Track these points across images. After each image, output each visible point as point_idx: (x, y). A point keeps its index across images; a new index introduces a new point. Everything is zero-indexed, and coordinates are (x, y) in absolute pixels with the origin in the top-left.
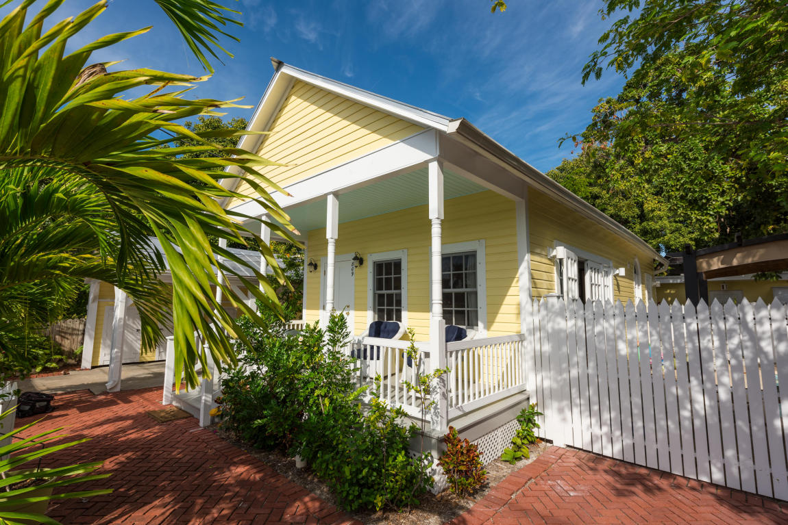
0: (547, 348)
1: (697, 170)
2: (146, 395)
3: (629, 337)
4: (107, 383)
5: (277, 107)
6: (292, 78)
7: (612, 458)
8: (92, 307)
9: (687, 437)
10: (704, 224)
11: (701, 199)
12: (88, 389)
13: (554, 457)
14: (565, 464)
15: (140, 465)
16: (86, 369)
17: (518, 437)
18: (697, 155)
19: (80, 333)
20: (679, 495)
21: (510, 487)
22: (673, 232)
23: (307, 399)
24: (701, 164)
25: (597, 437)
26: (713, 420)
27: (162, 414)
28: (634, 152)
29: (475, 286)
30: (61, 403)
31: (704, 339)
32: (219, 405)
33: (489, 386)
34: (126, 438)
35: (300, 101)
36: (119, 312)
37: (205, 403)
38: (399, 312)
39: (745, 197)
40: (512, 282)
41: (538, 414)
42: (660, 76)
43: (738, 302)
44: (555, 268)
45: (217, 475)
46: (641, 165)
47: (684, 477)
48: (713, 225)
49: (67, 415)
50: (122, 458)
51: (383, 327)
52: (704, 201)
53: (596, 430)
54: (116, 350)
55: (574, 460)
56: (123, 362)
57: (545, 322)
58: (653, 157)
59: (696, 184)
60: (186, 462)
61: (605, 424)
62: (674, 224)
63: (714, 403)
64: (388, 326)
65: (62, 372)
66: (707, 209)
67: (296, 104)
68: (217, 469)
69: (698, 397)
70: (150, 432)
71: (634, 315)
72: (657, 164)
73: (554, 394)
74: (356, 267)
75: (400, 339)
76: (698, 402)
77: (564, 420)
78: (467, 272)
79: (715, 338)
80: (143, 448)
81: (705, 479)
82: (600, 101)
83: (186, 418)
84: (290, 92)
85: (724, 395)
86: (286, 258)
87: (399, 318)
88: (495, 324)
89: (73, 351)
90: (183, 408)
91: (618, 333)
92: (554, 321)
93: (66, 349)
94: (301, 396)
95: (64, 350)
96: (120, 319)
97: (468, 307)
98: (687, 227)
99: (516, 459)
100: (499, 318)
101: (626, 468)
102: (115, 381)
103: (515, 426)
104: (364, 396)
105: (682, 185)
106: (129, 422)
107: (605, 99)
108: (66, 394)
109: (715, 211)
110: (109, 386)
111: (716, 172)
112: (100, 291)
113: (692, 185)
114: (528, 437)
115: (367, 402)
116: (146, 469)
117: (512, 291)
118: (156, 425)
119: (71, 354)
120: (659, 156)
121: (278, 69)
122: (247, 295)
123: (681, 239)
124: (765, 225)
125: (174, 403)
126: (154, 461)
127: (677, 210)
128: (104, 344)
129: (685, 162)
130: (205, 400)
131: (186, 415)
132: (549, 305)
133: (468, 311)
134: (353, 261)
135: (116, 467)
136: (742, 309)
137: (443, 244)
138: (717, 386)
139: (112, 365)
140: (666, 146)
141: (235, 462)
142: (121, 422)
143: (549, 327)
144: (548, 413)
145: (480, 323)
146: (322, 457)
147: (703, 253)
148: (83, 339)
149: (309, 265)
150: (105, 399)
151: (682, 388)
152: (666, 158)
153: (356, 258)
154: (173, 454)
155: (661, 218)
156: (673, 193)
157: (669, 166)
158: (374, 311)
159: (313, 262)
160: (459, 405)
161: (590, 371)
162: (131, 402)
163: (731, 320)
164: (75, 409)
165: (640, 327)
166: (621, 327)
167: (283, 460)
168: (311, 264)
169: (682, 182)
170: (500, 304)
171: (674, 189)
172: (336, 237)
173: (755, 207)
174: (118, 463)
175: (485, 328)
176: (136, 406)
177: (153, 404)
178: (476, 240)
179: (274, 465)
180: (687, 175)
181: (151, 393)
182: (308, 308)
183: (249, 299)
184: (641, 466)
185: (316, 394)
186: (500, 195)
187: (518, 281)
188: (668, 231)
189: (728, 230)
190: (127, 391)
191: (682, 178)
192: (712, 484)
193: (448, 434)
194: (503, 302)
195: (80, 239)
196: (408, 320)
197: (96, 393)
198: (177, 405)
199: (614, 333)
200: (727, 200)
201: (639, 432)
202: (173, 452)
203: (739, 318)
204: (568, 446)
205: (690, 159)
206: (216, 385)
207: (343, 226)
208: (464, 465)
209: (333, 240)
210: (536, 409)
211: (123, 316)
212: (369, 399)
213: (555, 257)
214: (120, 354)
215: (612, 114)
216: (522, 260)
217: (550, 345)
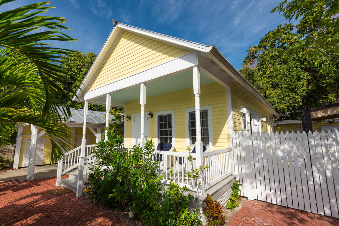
0: (243, 154)
1: (293, 76)
2: (48, 181)
3: (283, 148)
4: (27, 176)
5: (114, 43)
6: (123, 29)
7: (277, 205)
8: (19, 139)
9: (312, 194)
10: (296, 99)
11: (295, 88)
12: (17, 179)
13: (250, 205)
14: (256, 209)
15: (46, 220)
16: (15, 169)
17: (232, 196)
18: (293, 70)
19: (12, 151)
20: (313, 222)
21: (235, 222)
22: (278, 103)
23: (135, 183)
24: (295, 74)
25: (269, 195)
26: (324, 186)
27: (57, 191)
28: (266, 68)
29: (207, 126)
30: (2, 187)
31: (318, 149)
32: (86, 186)
33: (216, 172)
34: (38, 205)
35: (126, 40)
36: (34, 141)
37: (79, 185)
38: (171, 139)
39: (312, 87)
40: (225, 124)
41: (240, 185)
42: (275, 37)
43: (333, 131)
44: (242, 117)
45: (88, 224)
46: (269, 74)
47: (311, 213)
48: (300, 100)
49: (6, 194)
50: (37, 216)
51: (164, 145)
52: (296, 89)
53: (268, 192)
54: (32, 160)
55: (259, 206)
56: (35, 165)
57: (242, 142)
58: (274, 70)
59: (293, 82)
60: (72, 217)
61: (273, 189)
62: (279, 100)
63: (324, 178)
64: (166, 145)
65: (3, 171)
66: (297, 93)
67: (124, 42)
68: (88, 220)
69: (316, 175)
70: (51, 201)
71: (285, 138)
72: (276, 74)
73: (247, 176)
74: (150, 118)
75: (173, 151)
76: (317, 178)
77: (253, 187)
78: (203, 119)
79: (323, 148)
80: (48, 210)
81: (322, 214)
82: (251, 47)
83: (69, 193)
84: (121, 36)
85: (329, 174)
86: (115, 115)
87: (171, 141)
88: (217, 143)
89: (9, 160)
90: (67, 188)
91: (277, 146)
92: (246, 142)
93: (5, 159)
94: (132, 181)
95: (4, 160)
96: (34, 144)
97: (204, 136)
98: (284, 101)
99: (233, 207)
100: (219, 140)
101: (284, 209)
102: (31, 175)
103: (230, 191)
104: (161, 180)
105: (287, 82)
106: (40, 196)
107: (253, 46)
108: (5, 182)
109: (301, 93)
110: (28, 177)
111: (301, 77)
112: (23, 131)
113: (291, 82)
114: (237, 196)
115: (163, 182)
116: (50, 222)
117: (225, 128)
118: (53, 197)
119: (8, 162)
120: (277, 70)
121: (115, 25)
122: (96, 132)
123: (282, 106)
124: (319, 100)
125: (62, 185)
126: (55, 217)
127: (285, 93)
128: (25, 157)
129: (288, 73)
130: (79, 184)
131: (69, 191)
132: (244, 134)
133: (204, 137)
134: (148, 115)
135: (34, 222)
136: (335, 135)
137: (201, 106)
138: (325, 170)
139: (30, 167)
140: (279, 66)
141: (97, 216)
142: (35, 197)
143: (244, 144)
144: (245, 184)
145: (210, 143)
146: (146, 213)
147: (313, 110)
148: (14, 154)
149: (127, 117)
150: (26, 184)
151: (309, 171)
152: (280, 71)
153: (150, 114)
154: (65, 213)
155: (273, 97)
156: (283, 86)
157: (281, 74)
158: (159, 138)
159: (129, 116)
160: (209, 183)
161: (265, 164)
162: (39, 185)
163: (331, 139)
164: (10, 190)
165: (288, 144)
166: (279, 143)
167: (122, 213)
168: (128, 117)
169: (287, 81)
170: (219, 134)
171: (283, 84)
172: (145, 104)
173: (314, 92)
174: (35, 220)
175: (212, 145)
176: (43, 188)
177: (52, 186)
178: (207, 105)
179: (117, 217)
180: (289, 78)
181: (50, 180)
182: (126, 138)
183: (97, 134)
184: (290, 208)
185: (139, 180)
186: (220, 84)
187: (228, 123)
188: (276, 103)
189: (305, 102)
190: (37, 180)
191: (287, 80)
192: (325, 216)
193: (207, 198)
194: (221, 133)
195: (18, 102)
196: (175, 142)
197: (21, 182)
198: (64, 186)
199: (276, 147)
200: (305, 89)
201: (289, 192)
202: (64, 212)
203: (334, 139)
204: (255, 199)
205: (290, 72)
206: (84, 175)
207: (149, 98)
208: (216, 213)
209: (144, 105)
210: (239, 182)
211: (36, 143)
212: (164, 181)
213: (242, 112)
214: (34, 162)
215: (256, 52)
216: (230, 114)
217: (245, 153)
